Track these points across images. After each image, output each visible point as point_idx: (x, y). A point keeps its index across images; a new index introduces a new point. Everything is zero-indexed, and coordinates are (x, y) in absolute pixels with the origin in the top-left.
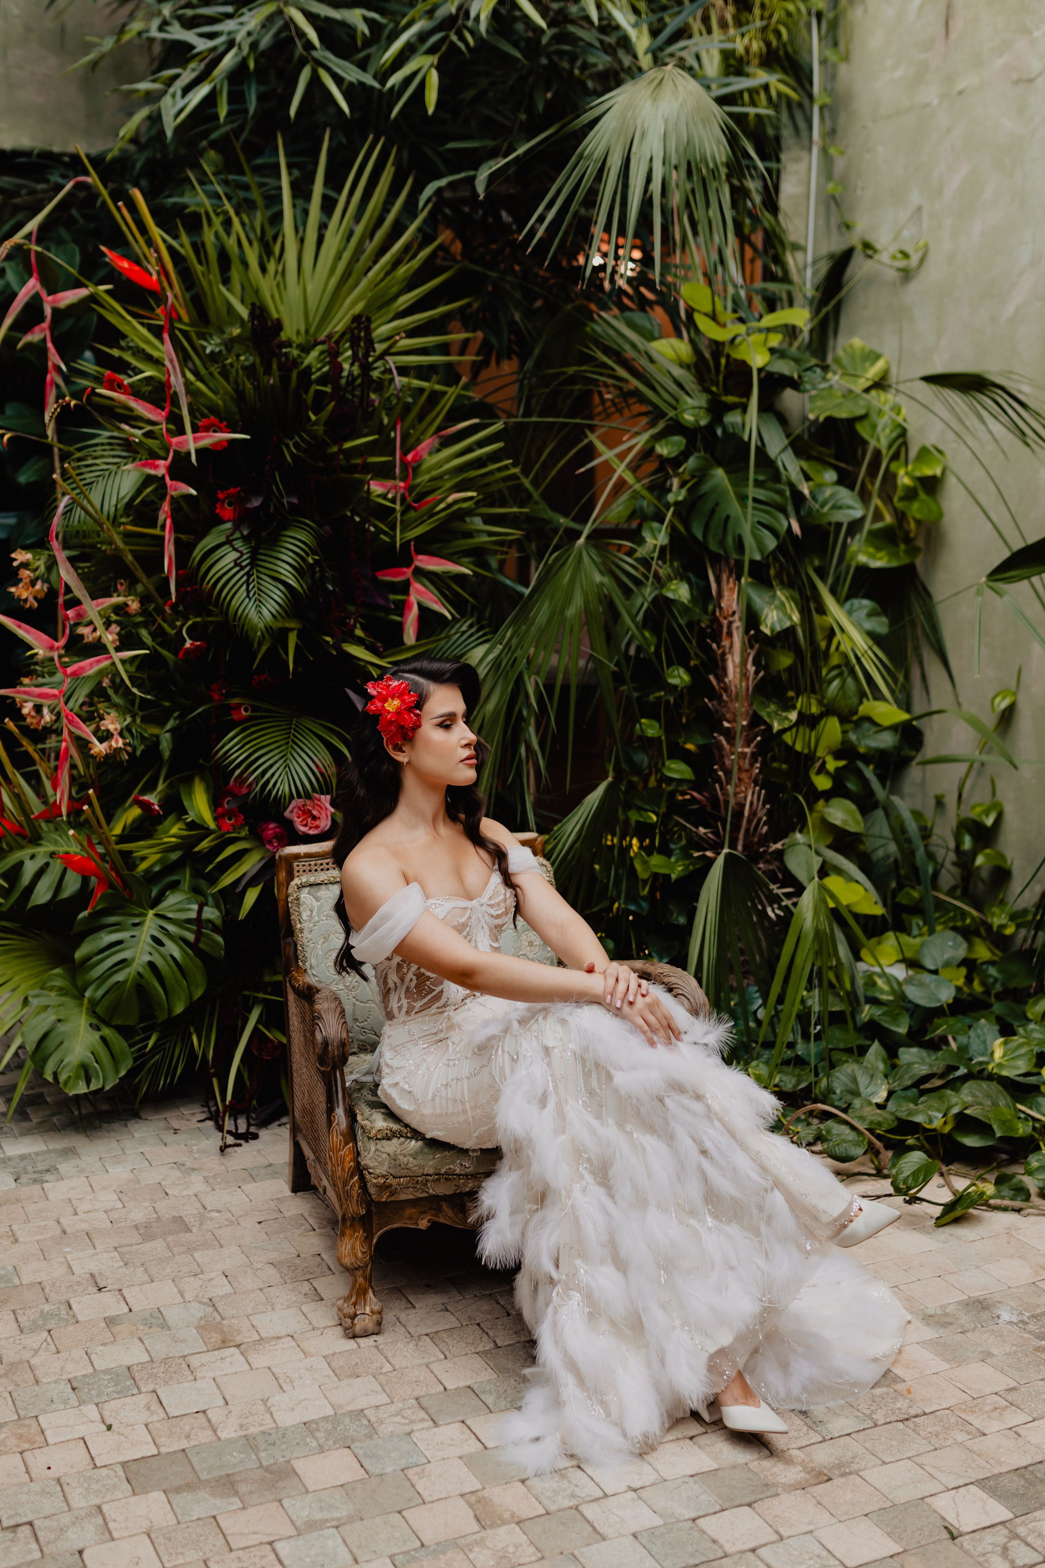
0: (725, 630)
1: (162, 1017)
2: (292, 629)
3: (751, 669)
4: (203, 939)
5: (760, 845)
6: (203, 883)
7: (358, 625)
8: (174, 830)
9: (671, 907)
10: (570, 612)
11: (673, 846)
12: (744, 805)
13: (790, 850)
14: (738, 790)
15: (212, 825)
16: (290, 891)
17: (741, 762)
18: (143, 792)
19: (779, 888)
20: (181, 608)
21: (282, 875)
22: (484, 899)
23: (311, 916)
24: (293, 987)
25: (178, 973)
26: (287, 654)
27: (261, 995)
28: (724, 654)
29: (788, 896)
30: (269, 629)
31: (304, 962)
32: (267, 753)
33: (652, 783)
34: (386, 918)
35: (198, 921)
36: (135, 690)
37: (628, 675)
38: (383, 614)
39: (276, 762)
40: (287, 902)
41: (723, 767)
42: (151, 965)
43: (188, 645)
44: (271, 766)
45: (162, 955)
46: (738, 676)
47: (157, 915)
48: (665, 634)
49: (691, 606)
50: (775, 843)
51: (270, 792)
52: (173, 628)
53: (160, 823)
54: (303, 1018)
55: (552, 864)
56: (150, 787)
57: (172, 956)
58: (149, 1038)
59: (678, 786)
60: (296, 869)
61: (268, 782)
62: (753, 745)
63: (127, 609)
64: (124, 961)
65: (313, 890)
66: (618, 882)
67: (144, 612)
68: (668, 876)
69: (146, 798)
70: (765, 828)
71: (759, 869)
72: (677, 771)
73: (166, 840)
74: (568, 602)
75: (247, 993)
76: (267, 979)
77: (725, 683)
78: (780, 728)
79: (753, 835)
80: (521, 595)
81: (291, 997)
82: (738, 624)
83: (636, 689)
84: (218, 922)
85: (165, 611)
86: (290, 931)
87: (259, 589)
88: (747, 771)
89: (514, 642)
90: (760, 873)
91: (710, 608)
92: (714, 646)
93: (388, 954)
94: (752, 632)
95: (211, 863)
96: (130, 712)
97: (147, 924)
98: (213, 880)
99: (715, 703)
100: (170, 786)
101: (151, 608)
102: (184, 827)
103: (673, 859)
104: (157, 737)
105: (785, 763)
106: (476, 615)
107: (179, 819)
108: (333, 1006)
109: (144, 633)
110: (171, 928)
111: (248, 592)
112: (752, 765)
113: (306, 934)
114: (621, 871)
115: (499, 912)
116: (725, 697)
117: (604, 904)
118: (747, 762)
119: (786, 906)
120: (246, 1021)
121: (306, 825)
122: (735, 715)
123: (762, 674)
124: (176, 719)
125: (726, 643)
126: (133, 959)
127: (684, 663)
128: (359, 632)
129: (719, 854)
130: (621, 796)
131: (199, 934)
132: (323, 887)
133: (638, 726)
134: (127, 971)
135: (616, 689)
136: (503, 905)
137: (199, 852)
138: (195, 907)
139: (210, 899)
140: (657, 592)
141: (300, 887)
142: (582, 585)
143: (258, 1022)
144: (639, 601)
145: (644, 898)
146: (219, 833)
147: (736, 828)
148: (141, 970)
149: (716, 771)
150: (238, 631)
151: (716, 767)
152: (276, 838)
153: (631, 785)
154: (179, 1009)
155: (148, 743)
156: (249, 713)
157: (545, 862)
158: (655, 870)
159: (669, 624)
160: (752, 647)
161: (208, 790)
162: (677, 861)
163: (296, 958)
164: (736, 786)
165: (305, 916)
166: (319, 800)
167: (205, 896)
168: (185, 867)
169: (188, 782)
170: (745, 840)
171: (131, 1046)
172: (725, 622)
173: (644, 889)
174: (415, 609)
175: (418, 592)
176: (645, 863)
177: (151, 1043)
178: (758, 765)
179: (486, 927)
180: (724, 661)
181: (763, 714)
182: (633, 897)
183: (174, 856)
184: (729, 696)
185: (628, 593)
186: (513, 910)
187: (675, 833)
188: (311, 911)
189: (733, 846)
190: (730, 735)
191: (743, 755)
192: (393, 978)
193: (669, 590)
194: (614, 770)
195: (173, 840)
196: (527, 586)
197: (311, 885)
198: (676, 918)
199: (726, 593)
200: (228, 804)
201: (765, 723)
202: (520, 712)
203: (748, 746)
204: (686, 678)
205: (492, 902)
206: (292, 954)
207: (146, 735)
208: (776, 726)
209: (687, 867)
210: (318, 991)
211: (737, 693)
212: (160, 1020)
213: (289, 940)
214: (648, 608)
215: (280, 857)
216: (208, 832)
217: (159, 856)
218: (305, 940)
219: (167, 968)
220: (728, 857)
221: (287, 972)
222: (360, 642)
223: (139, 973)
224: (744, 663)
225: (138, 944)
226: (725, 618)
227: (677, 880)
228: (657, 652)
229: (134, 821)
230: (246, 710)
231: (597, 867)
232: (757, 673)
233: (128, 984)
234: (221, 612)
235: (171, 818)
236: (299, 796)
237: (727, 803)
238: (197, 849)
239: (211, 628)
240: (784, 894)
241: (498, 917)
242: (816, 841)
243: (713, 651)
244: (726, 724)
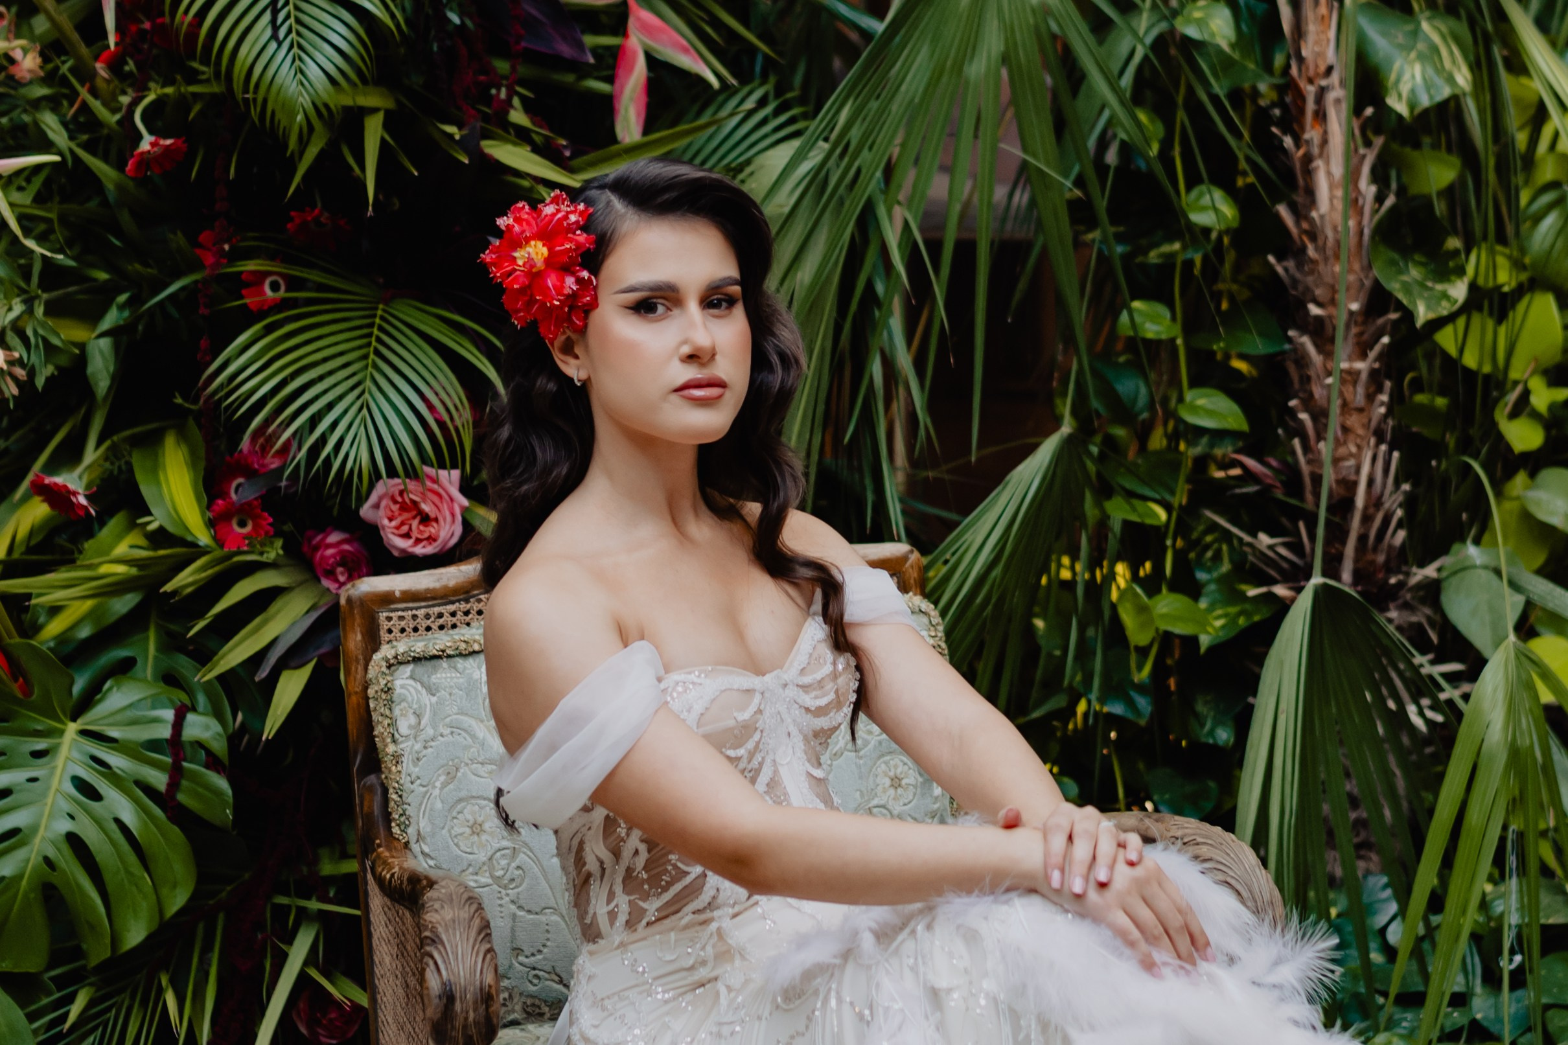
0: (1310, 106)
1: (98, 953)
2: (374, 110)
3: (1368, 190)
4: (184, 783)
5: (1389, 569)
6: (183, 664)
7: (516, 101)
8: (122, 549)
9: (1200, 708)
10: (977, 69)
11: (1201, 576)
12: (1354, 485)
13: (1454, 581)
14: (1342, 451)
15: (203, 537)
16: (371, 673)
17: (1348, 391)
18: (53, 466)
19: (1433, 662)
20: (130, 66)
21: (354, 640)
22: (790, 673)
23: (417, 728)
24: (380, 881)
25: (132, 858)
26: (363, 168)
27: (314, 905)
28: (1308, 159)
29: (1453, 679)
30: (322, 110)
31: (404, 828)
32: (321, 378)
33: (1157, 441)
34: (577, 721)
35: (175, 744)
36: (30, 244)
37: (1102, 204)
38: (570, 78)
39: (341, 398)
40: (367, 699)
41: (1308, 403)
42: (73, 840)
43: (145, 145)
44: (330, 406)
45: (98, 822)
46: (1339, 205)
47: (84, 733)
48: (1181, 116)
49: (1236, 56)
50: (1422, 565)
51: (328, 462)
52: (114, 111)
53: (91, 535)
54: (401, 946)
55: (943, 614)
56: (69, 455)
57: (117, 821)
58: (70, 999)
59: (1212, 445)
60: (385, 625)
61: (323, 440)
62: (1372, 354)
63: (13, 70)
64: (14, 832)
65: (420, 669)
66: (1084, 652)
67: (50, 77)
68: (1192, 641)
69: (59, 480)
70: (1401, 535)
71: (1390, 621)
72: (1210, 413)
73: (104, 569)
74: (970, 46)
75: (282, 900)
76: (327, 868)
77: (1311, 221)
78: (1431, 316)
79: (1375, 549)
80: (867, 35)
81: (377, 901)
82: (1339, 94)
83: (1120, 239)
84: (220, 747)
85: (94, 74)
86: (373, 762)
87: (298, 21)
88: (1360, 410)
89: (855, 134)
90: (1391, 629)
91: (1279, 60)
92: (1288, 141)
93: (583, 800)
94: (1369, 111)
95: (201, 616)
96: (23, 291)
97: (64, 751)
98: (203, 656)
99: (1291, 264)
100: (113, 454)
101: (64, 69)
102: (142, 542)
103: (1203, 604)
104: (82, 346)
105: (1442, 393)
106: (772, 80)
107: (132, 525)
108: (464, 914)
109: (50, 122)
110: (116, 760)
111: (276, 29)
112: (1370, 398)
113: (407, 765)
114: (1091, 632)
115: (823, 702)
116: (1311, 252)
117: (1058, 702)
118: (1360, 390)
119: (1450, 702)
120: (281, 960)
121: (407, 536)
122: (1333, 290)
123: (1390, 201)
124: (121, 308)
125: (1312, 134)
126: (34, 829)
127: (1224, 178)
128: (518, 116)
129: (1299, 590)
130: (1091, 467)
131: (176, 774)
132: (444, 663)
133: (1124, 317)
134: (20, 855)
135: (1078, 244)
136: (830, 686)
137: (175, 593)
138: (169, 714)
139: (201, 699)
140: (1163, 26)
141: (394, 664)
142: (1000, 9)
143: (306, 963)
144: (1124, 49)
145: (1141, 688)
146: (218, 553)
147: (1337, 534)
148: (51, 853)
149: (1292, 413)
150: (254, 114)
151: (1293, 403)
152: (342, 564)
153: (1110, 443)
154: (135, 935)
155: (63, 361)
156: (282, 293)
157: (926, 605)
158: (1164, 626)
159: (1191, 91)
160: (1368, 144)
161: (193, 463)
162: (1211, 608)
163: (387, 817)
164: (1338, 443)
165: (404, 726)
166: (435, 481)
167: (190, 693)
168: (147, 629)
169: (151, 442)
170: (1357, 560)
171: (32, 1017)
172: (1310, 90)
173: (1140, 668)
174: (640, 69)
175: (646, 28)
176: (1142, 610)
177: (75, 1010)
178: (1384, 398)
179: (794, 731)
180: (1309, 173)
181: (1395, 287)
182: (1116, 687)
183: (123, 605)
184: (1322, 249)
185: (1101, 26)
186: (853, 697)
187: (1207, 547)
188: (418, 716)
189: (1332, 568)
190: (1321, 333)
191: (1352, 376)
192: (596, 850)
193: (1189, 21)
194: (1074, 413)
195: (121, 569)
196: (881, 16)
197: (417, 660)
198: (1211, 732)
199: (1312, 28)
200: (239, 491)
201: (1399, 306)
202: (870, 286)
203: (1363, 356)
204: (1228, 210)
205: (807, 680)
206: (377, 810)
207: (55, 341)
208: (1423, 313)
209: (1233, 620)
210: (431, 884)
211: (1338, 243)
212: (94, 962)
213: (372, 779)
214: (1146, 58)
215: (349, 600)
216: (194, 551)
217: (89, 603)
218: (404, 780)
219: (108, 847)
220: (1324, 596)
221: (367, 848)
222: (522, 136)
223: (47, 860)
224: (1352, 176)
225: (44, 795)
226: (1311, 81)
227: (1212, 649)
228: (1165, 155)
229: (32, 533)
230: (275, 287)
231: (1039, 623)
232: (1380, 199)
233: (24, 882)
234: (217, 74)
235: (115, 523)
236: (392, 473)
237: (1317, 479)
238: (169, 587)
239: (197, 108)
240: (1445, 676)
241: (820, 712)
242: (1510, 561)
243: (1285, 151)
244: (1314, 310)
